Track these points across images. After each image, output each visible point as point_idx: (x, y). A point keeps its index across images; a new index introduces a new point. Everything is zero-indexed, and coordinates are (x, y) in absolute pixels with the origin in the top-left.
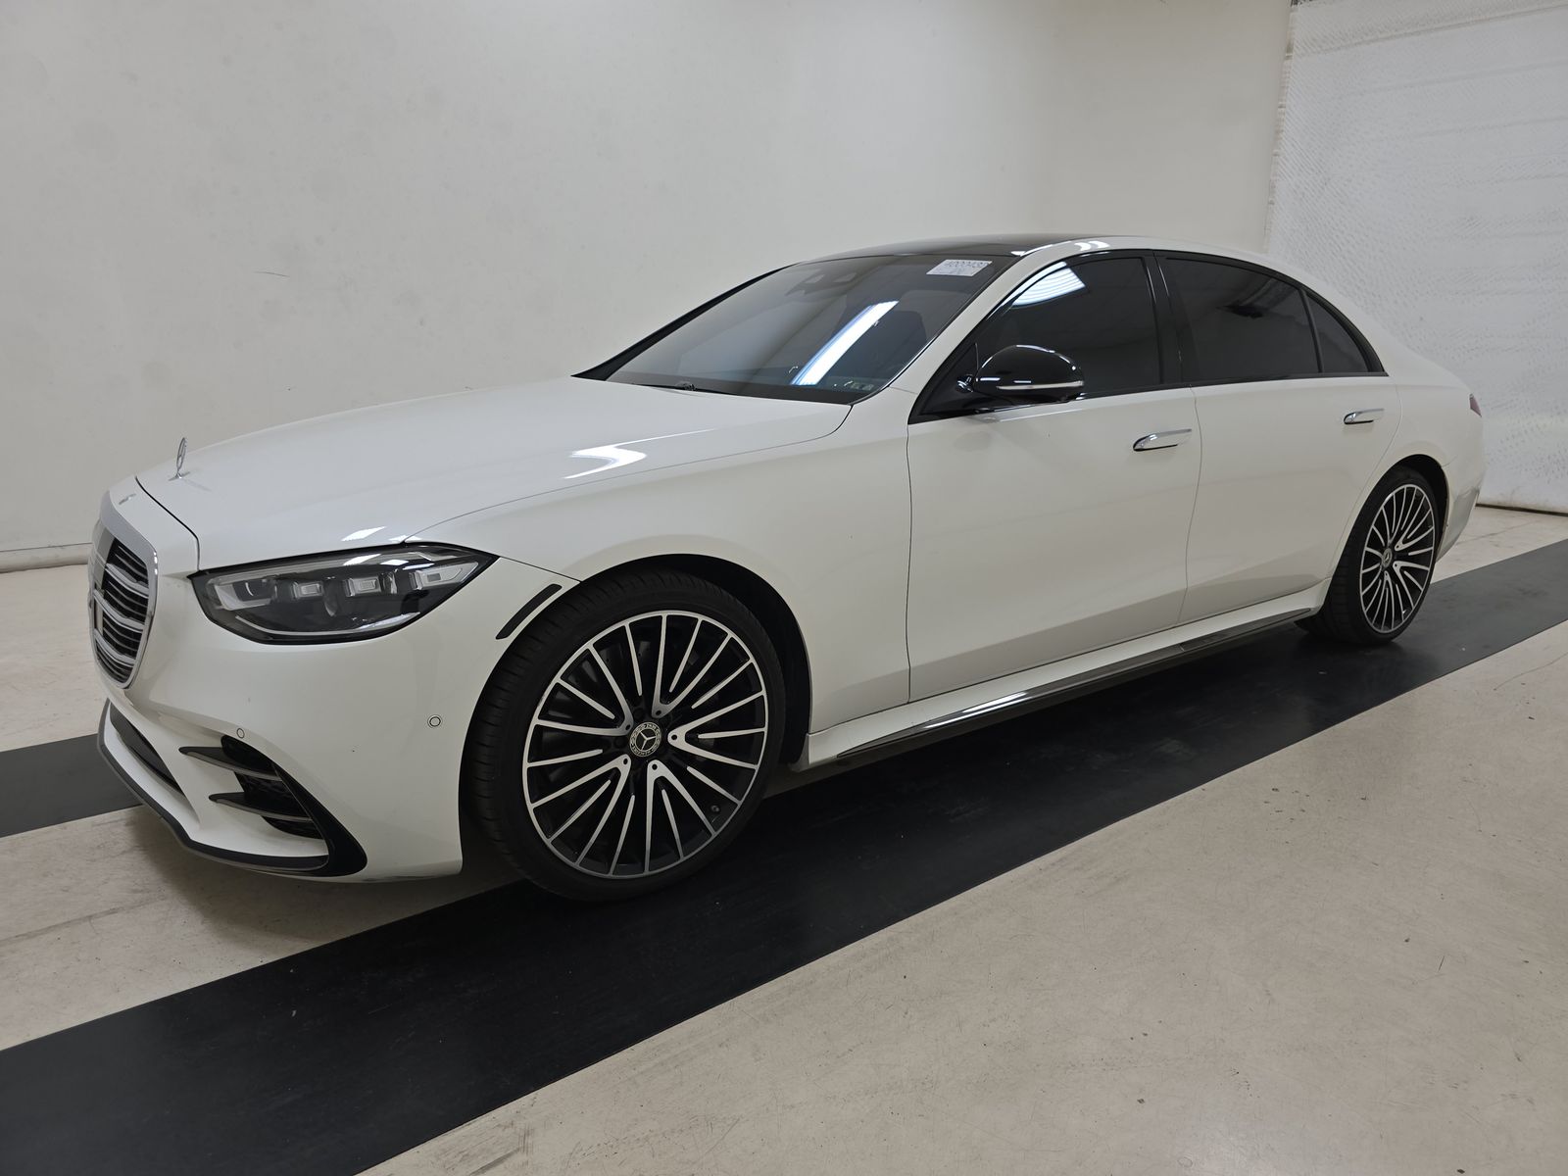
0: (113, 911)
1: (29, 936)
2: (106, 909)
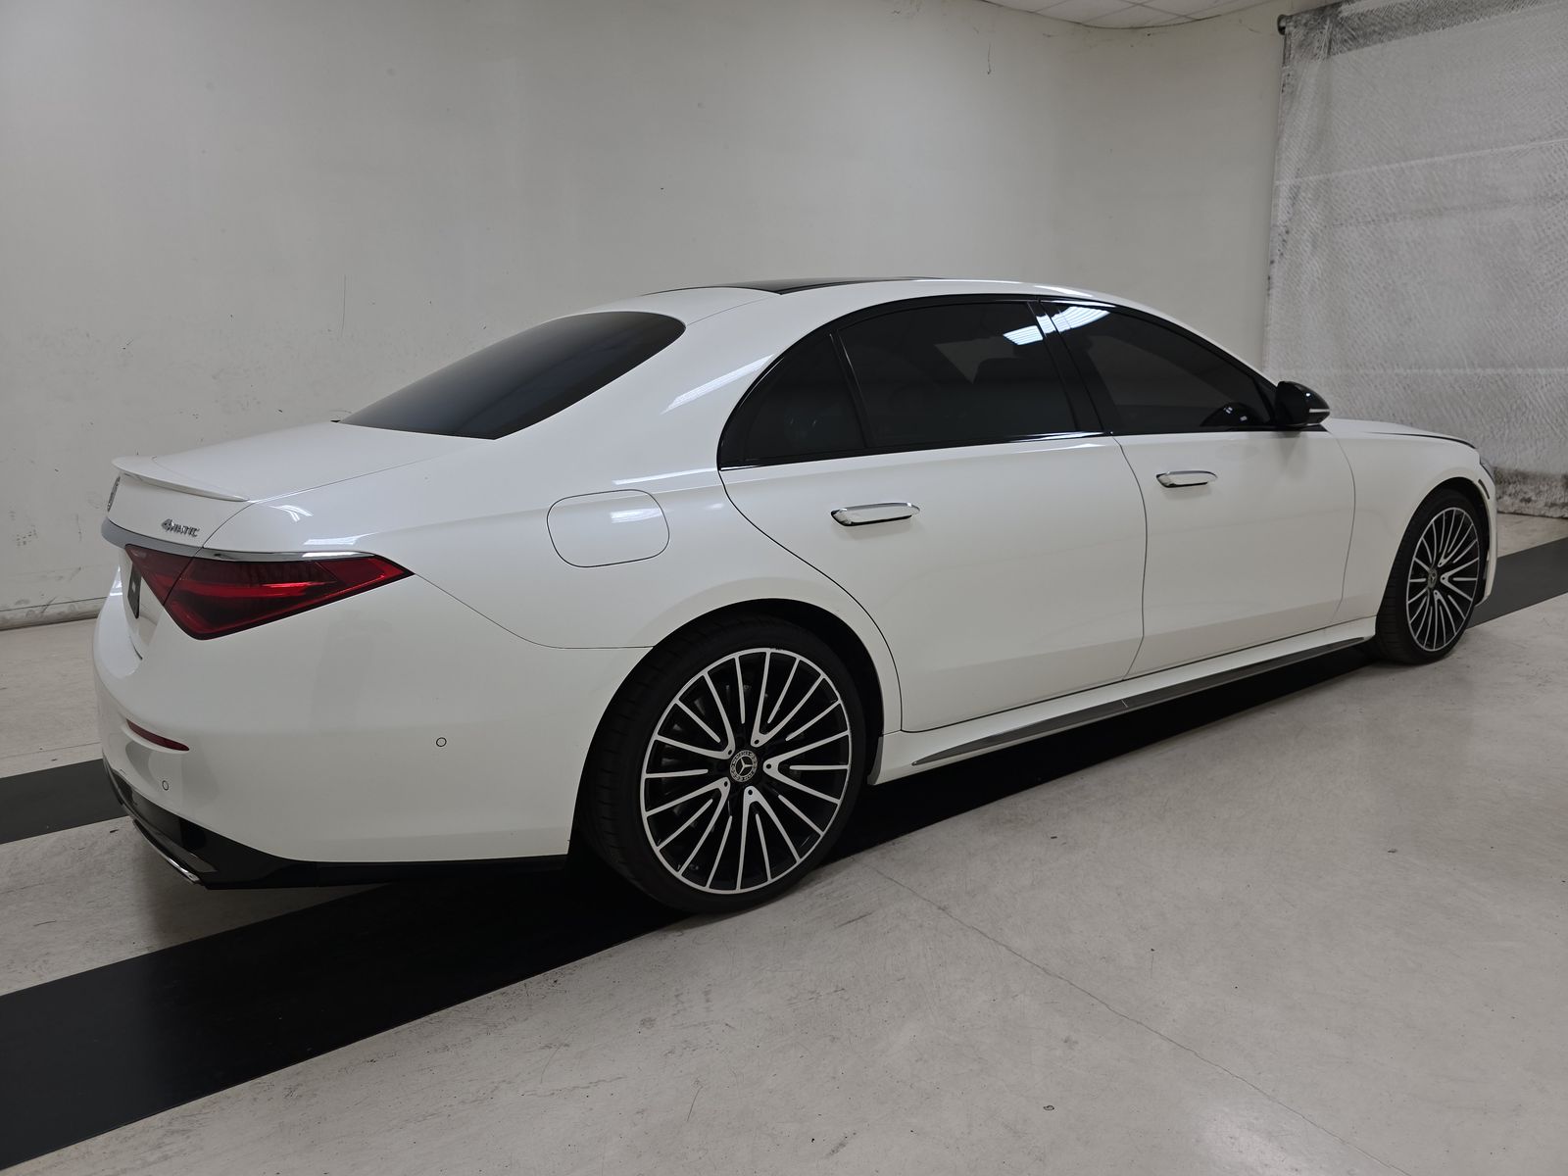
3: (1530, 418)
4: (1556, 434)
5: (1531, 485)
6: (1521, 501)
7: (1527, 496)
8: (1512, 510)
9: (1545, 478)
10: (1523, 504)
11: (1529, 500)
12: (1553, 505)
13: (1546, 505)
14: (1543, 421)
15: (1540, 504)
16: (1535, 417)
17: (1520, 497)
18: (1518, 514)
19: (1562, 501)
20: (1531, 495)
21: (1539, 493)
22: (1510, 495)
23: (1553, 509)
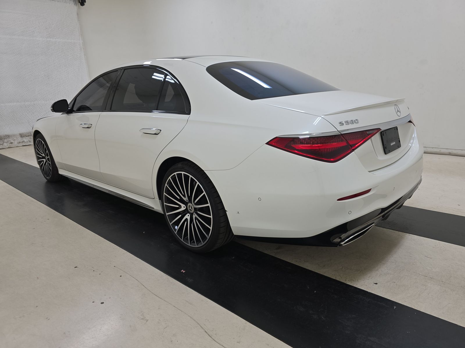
3: (4, 118)
4: (13, 122)
5: (11, 138)
6: (10, 143)
7: (11, 142)
8: (7, 147)
9: (14, 135)
10: (11, 144)
11: (12, 143)
12: (20, 143)
13: (18, 143)
14: (8, 119)
15: (15, 143)
16: (5, 118)
17: (9, 142)
18: (10, 148)
19: (22, 141)
20: (12, 141)
21: (14, 140)
22: (6, 142)
23: (20, 144)
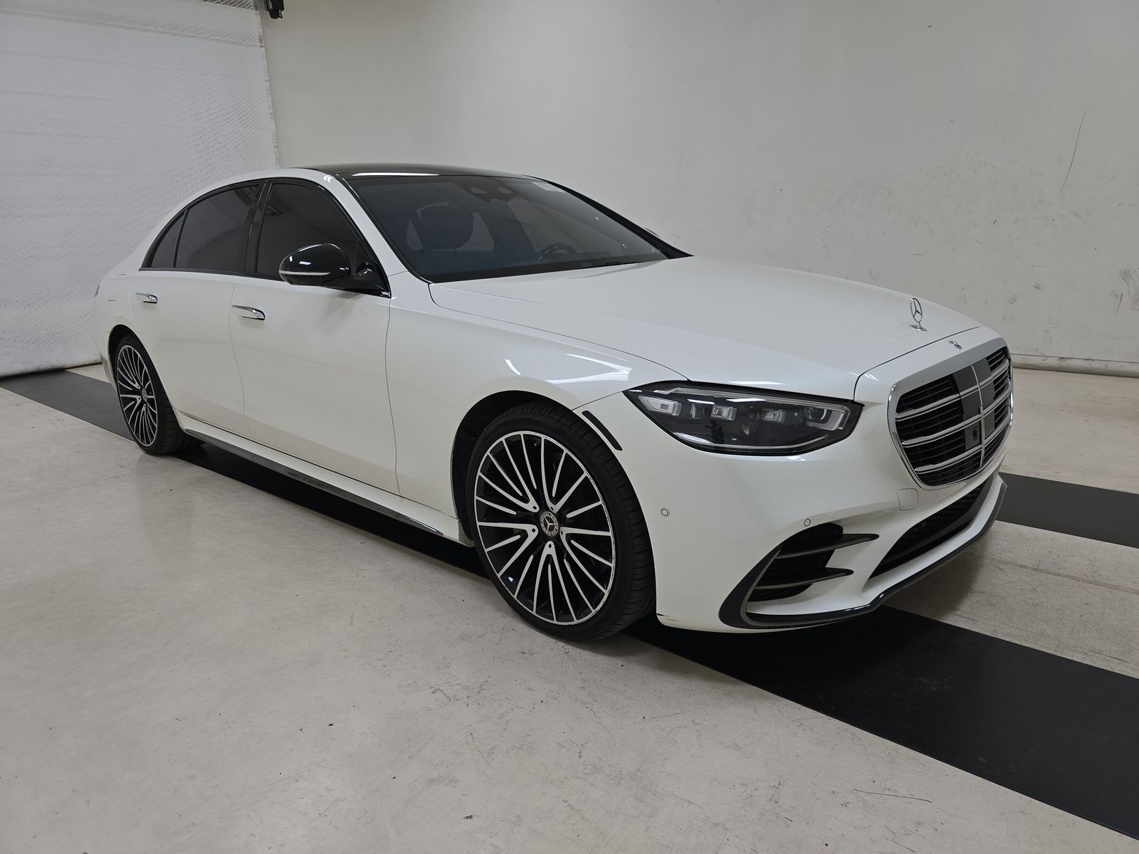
0: (1022, 566)
1: (1072, 578)
2: (1025, 569)
